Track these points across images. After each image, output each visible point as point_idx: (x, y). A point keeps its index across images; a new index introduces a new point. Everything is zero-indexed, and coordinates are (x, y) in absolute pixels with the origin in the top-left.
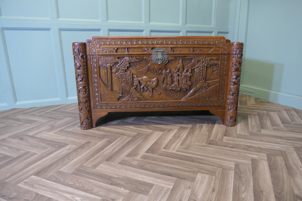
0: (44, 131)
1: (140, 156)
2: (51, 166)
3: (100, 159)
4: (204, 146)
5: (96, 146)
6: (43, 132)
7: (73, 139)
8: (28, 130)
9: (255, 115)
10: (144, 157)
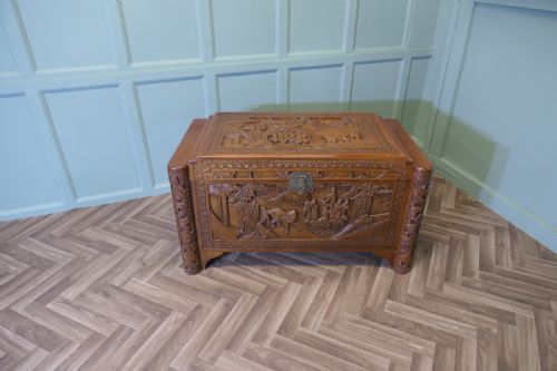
0: (132, 276)
1: (269, 341)
2: (157, 357)
3: (217, 344)
4: (355, 322)
5: (211, 315)
6: (133, 279)
7: (176, 297)
8: (109, 272)
9: (444, 242)
10: (276, 344)
